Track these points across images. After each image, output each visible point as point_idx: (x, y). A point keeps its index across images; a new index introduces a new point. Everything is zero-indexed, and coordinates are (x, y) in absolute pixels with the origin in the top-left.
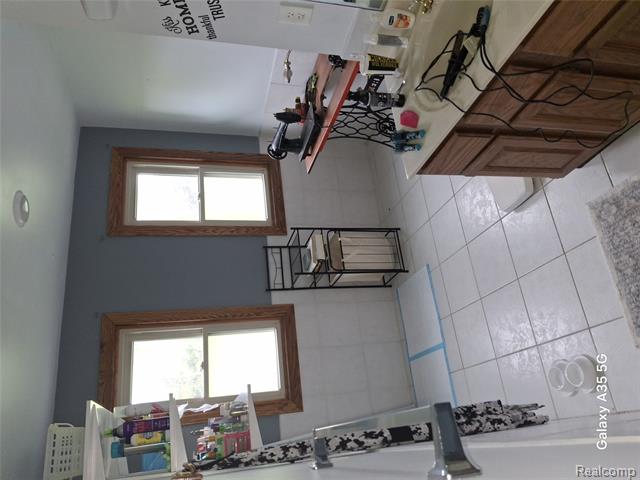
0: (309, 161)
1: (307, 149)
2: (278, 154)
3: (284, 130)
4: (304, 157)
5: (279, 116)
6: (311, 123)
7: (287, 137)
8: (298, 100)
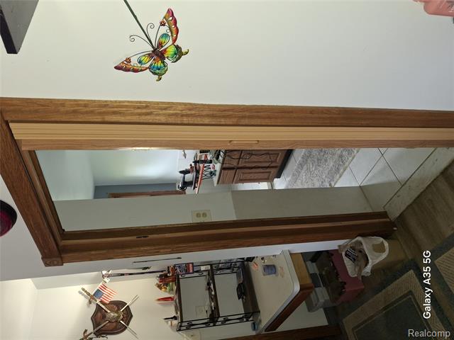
0: (197, 189)
1: (195, 185)
2: (182, 188)
3: (184, 178)
4: (194, 188)
5: (181, 172)
6: (195, 174)
7: (186, 180)
8: (191, 165)
